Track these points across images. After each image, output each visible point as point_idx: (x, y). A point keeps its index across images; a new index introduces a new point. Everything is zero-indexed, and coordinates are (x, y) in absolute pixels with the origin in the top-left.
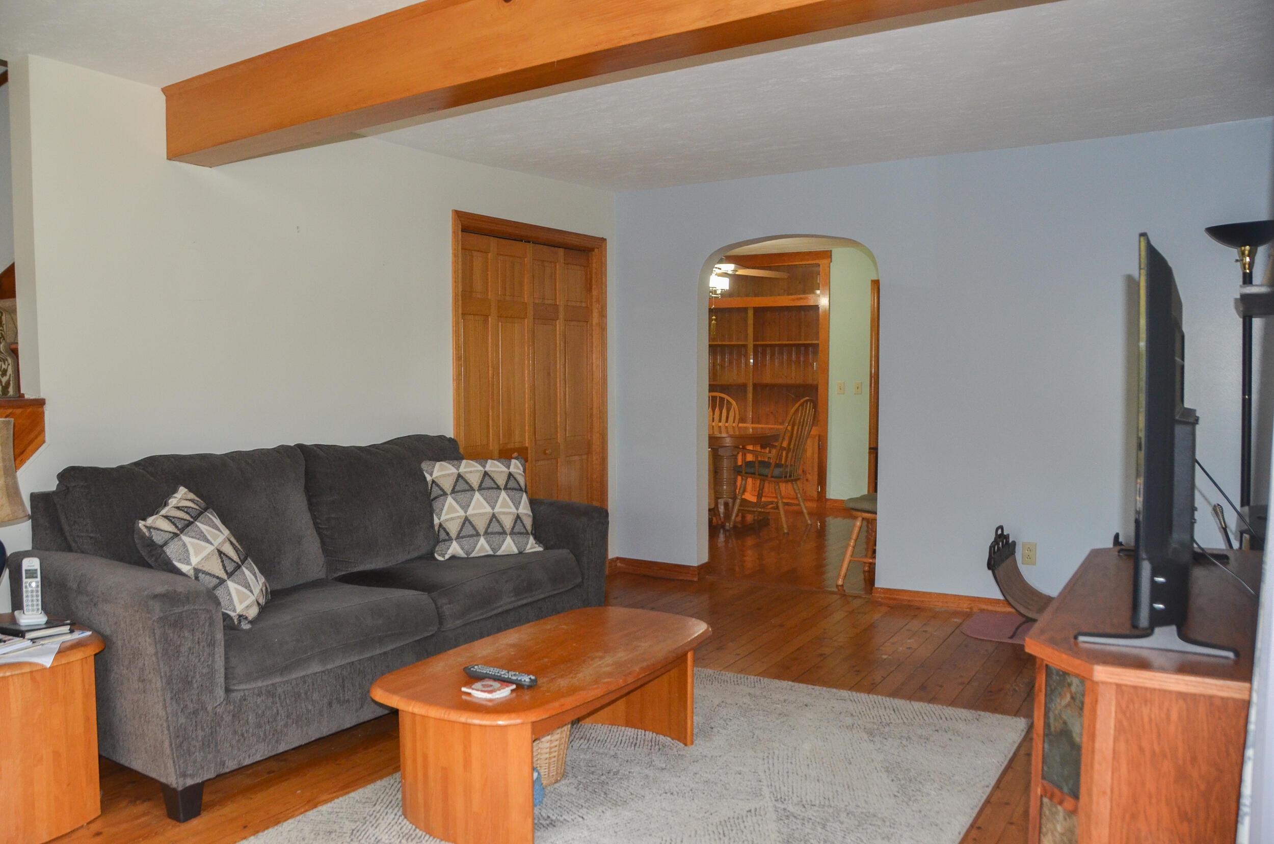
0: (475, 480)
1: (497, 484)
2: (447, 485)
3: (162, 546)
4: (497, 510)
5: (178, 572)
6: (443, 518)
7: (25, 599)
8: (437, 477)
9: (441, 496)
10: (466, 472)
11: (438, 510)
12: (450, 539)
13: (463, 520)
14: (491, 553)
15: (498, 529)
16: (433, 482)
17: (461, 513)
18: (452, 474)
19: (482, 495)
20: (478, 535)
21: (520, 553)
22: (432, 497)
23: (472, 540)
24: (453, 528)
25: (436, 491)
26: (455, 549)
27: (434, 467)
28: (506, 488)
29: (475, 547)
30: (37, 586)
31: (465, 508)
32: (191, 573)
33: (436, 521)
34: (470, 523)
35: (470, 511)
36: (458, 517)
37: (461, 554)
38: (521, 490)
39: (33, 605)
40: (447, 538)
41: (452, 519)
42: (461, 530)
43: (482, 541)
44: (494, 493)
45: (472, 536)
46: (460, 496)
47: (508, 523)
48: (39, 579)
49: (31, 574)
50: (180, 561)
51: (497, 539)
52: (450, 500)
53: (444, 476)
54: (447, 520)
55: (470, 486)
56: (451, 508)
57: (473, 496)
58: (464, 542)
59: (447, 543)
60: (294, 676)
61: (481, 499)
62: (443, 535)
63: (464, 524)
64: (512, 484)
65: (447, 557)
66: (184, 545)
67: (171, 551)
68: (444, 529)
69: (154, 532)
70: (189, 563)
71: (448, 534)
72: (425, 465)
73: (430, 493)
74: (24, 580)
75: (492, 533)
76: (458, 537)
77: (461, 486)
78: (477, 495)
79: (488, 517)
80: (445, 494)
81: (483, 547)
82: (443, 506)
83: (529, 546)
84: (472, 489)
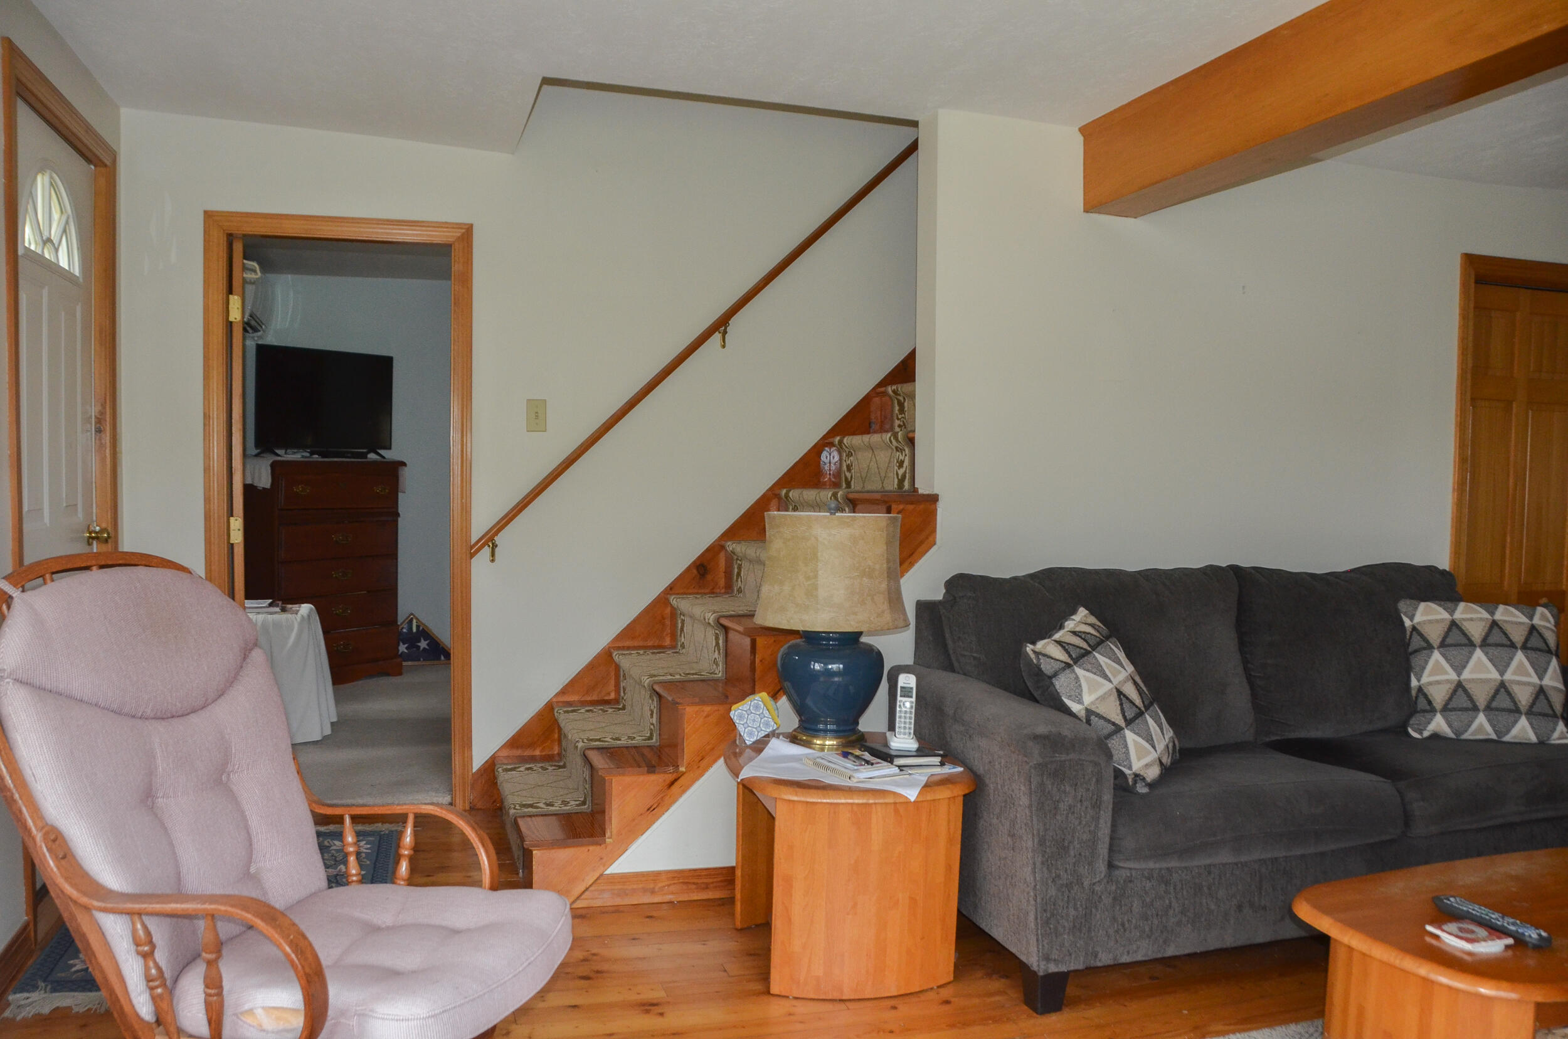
0: (1476, 631)
1: (1510, 640)
2: (1435, 635)
3: (1050, 678)
4: (1508, 676)
5: (1067, 711)
6: (1425, 679)
7: (897, 719)
8: (1418, 623)
9: (1425, 649)
10: (1464, 619)
11: (1417, 669)
12: (1433, 711)
13: (1453, 686)
14: (1494, 737)
15: (1507, 704)
16: (1414, 628)
17: (1453, 676)
18: (1443, 620)
19: (1486, 654)
20: (1475, 709)
21: (1541, 743)
22: (1411, 649)
23: (1465, 716)
24: (1439, 696)
25: (1416, 642)
26: (1438, 724)
27: (1416, 608)
28: (1524, 647)
29: (1469, 726)
30: (912, 707)
31: (1459, 669)
32: (1082, 714)
33: (1414, 683)
34: (1465, 691)
35: (1466, 675)
36: (1448, 681)
37: (1447, 731)
38: (1549, 651)
39: (905, 728)
40: (1428, 708)
41: (1438, 682)
42: (1450, 699)
43: (1481, 718)
44: (1503, 652)
45: (1466, 709)
46: (1453, 652)
47: (1524, 697)
48: (914, 699)
49: (906, 692)
50: (1069, 697)
51: (1503, 718)
52: (1436, 656)
53: (1430, 622)
54: (1430, 684)
55: (1469, 639)
56: (1438, 669)
57: (1471, 653)
58: (1453, 716)
59: (1428, 716)
60: (1195, 863)
61: (1485, 659)
62: (1422, 704)
63: (1455, 691)
64: (1535, 642)
65: (1426, 734)
66: (1077, 678)
67: (1061, 684)
68: (1426, 696)
69: (1042, 660)
70: (1080, 702)
71: (1430, 703)
72: (1403, 605)
73: (1409, 645)
74: (899, 698)
75: (1497, 709)
76: (1445, 709)
77: (1455, 637)
78: (1479, 654)
79: (1493, 686)
80: (1430, 647)
81: (1481, 726)
82: (1426, 662)
83: (1556, 735)
84: (1471, 644)
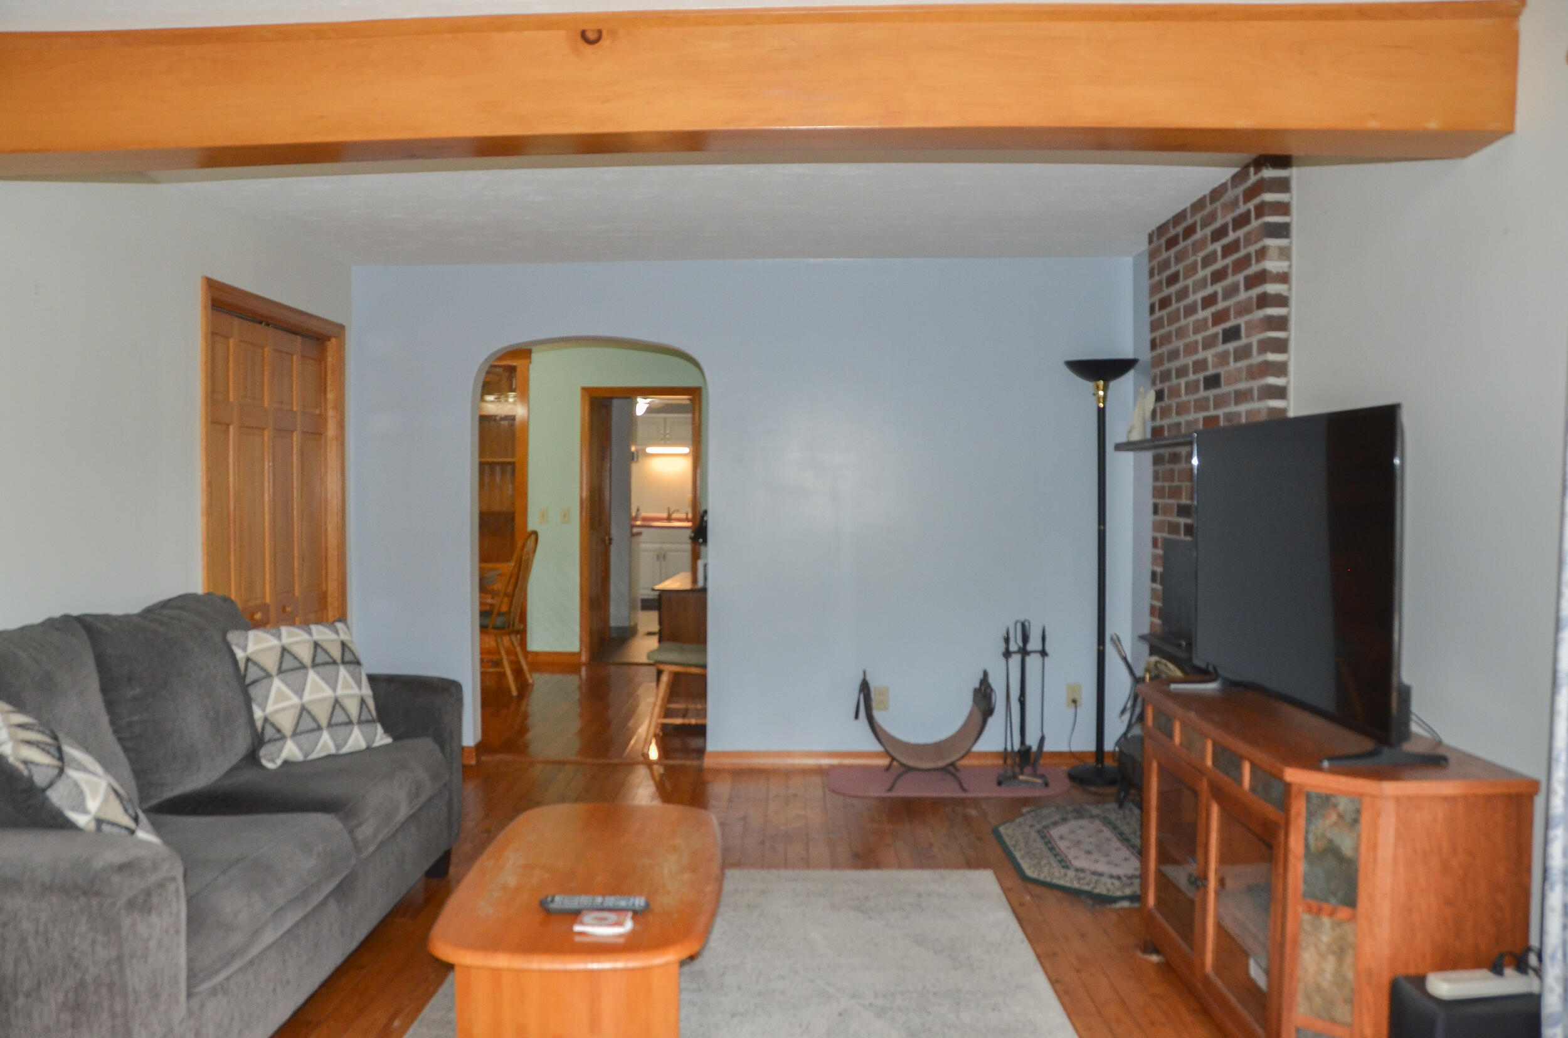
0: (305, 653)
1: (331, 657)
2: (271, 664)
3: (44, 790)
4: (340, 692)
5: (69, 825)
6: (270, 708)
8: (253, 653)
9: (264, 678)
10: (291, 644)
11: (259, 700)
12: (283, 738)
13: (298, 711)
14: (333, 751)
15: (343, 718)
16: (248, 660)
17: (295, 700)
18: (272, 648)
19: (318, 674)
20: (319, 728)
21: (368, 748)
22: (248, 681)
23: (311, 736)
24: (286, 722)
25: (253, 673)
26: (291, 750)
27: (247, 638)
29: (316, 745)
31: (300, 692)
32: (92, 826)
33: (258, 714)
34: (309, 713)
35: (307, 697)
36: (292, 706)
37: (298, 756)
40: (278, 736)
41: (284, 709)
42: (298, 723)
43: (325, 736)
44: (329, 669)
45: (313, 730)
46: (291, 677)
47: (353, 708)
50: (73, 809)
51: (342, 731)
52: (277, 683)
53: (263, 650)
54: (276, 712)
55: (301, 662)
56: (281, 697)
57: (306, 675)
58: (303, 739)
59: (279, 744)
61: (318, 679)
62: (269, 733)
63: (300, 715)
65: (279, 762)
66: (76, 785)
67: (57, 796)
68: (273, 725)
69: (34, 769)
70: (85, 811)
71: (279, 731)
72: (233, 637)
73: (244, 677)
75: (337, 725)
76: (295, 734)
77: (289, 663)
78: (312, 675)
79: (330, 703)
80: (268, 676)
81: (326, 744)
82: (269, 691)
83: (378, 737)
84: (303, 667)
